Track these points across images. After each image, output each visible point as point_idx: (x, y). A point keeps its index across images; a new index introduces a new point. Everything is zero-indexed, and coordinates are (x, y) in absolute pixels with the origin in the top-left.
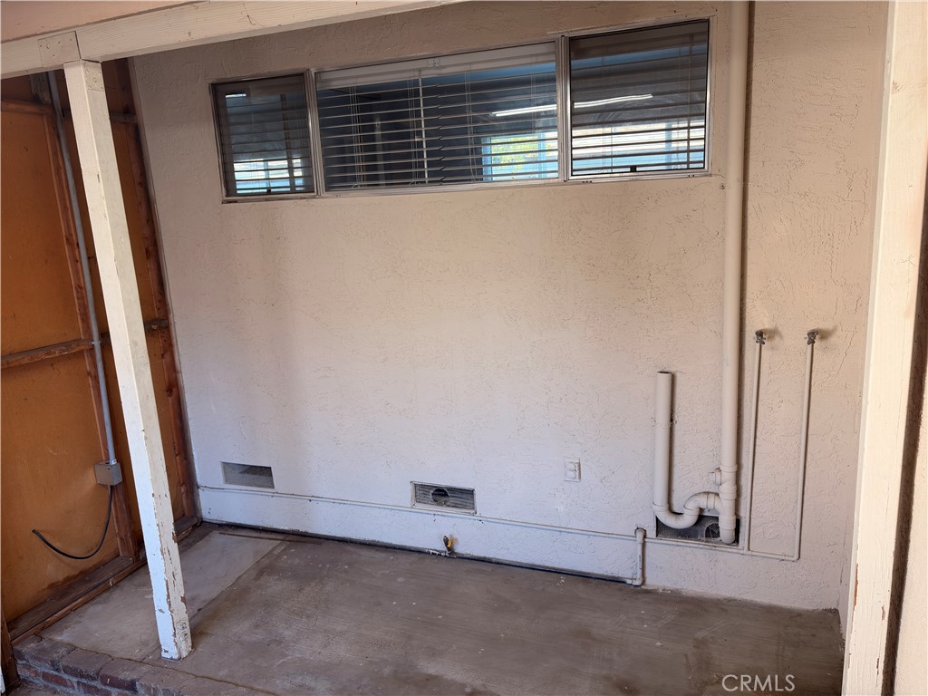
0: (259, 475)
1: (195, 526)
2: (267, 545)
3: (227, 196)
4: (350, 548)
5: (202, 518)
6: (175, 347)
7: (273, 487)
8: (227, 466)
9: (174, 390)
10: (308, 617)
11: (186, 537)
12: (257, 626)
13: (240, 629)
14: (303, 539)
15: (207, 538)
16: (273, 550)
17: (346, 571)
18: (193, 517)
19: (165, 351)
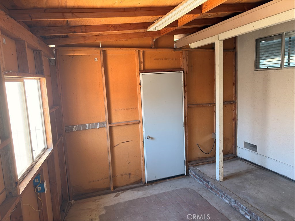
0: (254, 147)
1: (235, 157)
2: (251, 167)
3: (256, 69)
4: (276, 175)
5: (237, 155)
6: (237, 109)
7: (257, 152)
8: (245, 143)
9: (235, 120)
10: (255, 186)
11: (232, 159)
12: (241, 182)
13: (236, 181)
14: (263, 169)
15: (237, 160)
16: (253, 168)
17: (272, 180)
18: (234, 154)
19: (234, 110)
